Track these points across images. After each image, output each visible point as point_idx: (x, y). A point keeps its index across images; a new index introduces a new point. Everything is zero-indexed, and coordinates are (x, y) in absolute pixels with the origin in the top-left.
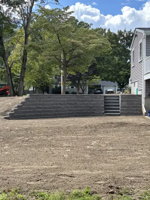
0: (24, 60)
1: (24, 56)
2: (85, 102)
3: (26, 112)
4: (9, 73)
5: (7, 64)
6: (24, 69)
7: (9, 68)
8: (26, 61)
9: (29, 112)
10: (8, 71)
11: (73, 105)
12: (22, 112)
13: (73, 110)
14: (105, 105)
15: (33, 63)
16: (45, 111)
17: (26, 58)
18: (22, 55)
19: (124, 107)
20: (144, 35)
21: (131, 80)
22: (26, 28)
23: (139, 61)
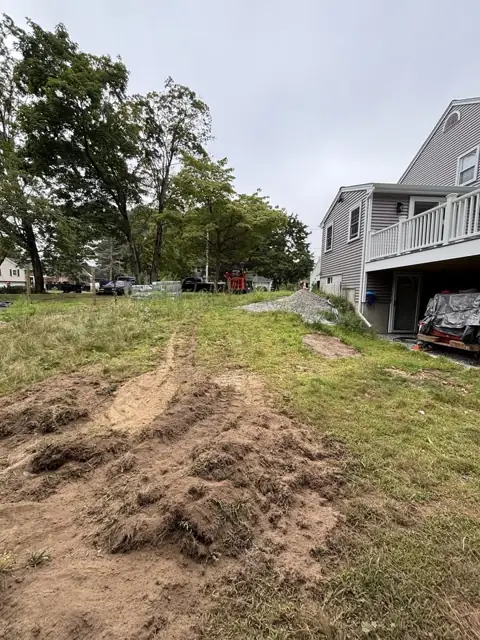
20: (370, 191)
21: (321, 274)
22: (160, 196)
23: (349, 241)
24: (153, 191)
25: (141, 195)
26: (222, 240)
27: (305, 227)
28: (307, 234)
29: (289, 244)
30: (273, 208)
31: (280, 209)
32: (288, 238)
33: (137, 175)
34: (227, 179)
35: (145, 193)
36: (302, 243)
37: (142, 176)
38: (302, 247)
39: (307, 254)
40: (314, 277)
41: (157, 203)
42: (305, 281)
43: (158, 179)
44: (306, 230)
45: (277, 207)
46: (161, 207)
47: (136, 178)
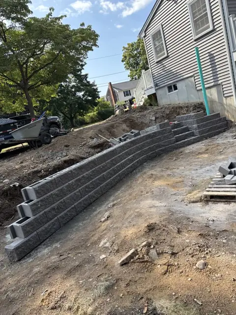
23: (195, 38)
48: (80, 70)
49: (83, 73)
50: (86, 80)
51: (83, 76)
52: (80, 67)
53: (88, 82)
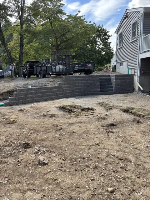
0: (21, 46)
1: (21, 43)
2: (83, 82)
3: (28, 94)
4: (9, 56)
5: (7, 49)
6: (21, 53)
7: (9, 53)
8: (23, 47)
9: (31, 94)
10: (9, 55)
11: (71, 84)
12: (23, 94)
13: (72, 89)
14: (100, 84)
15: (29, 50)
16: (47, 92)
17: (23, 44)
18: (19, 43)
19: (118, 85)
20: (142, 11)
21: (116, 61)
22: (21, 17)
23: (131, 41)
24: (16, 14)
25: (8, 17)
26: (59, 43)
27: (108, 32)
28: (109, 36)
29: (98, 43)
30: (88, 23)
31: (92, 23)
32: (98, 39)
33: (5, 4)
34: (59, 6)
35: (11, 16)
36: (107, 42)
37: (8, 5)
38: (106, 44)
39: (110, 49)
40: (113, 62)
41: (19, 21)
42: (108, 65)
43: (18, 6)
44: (109, 34)
45: (90, 22)
46: (22, 25)
47: (5, 6)
48: (107, 39)
49: (109, 41)
50: (109, 46)
51: (108, 43)
52: (107, 37)
53: (110, 47)
